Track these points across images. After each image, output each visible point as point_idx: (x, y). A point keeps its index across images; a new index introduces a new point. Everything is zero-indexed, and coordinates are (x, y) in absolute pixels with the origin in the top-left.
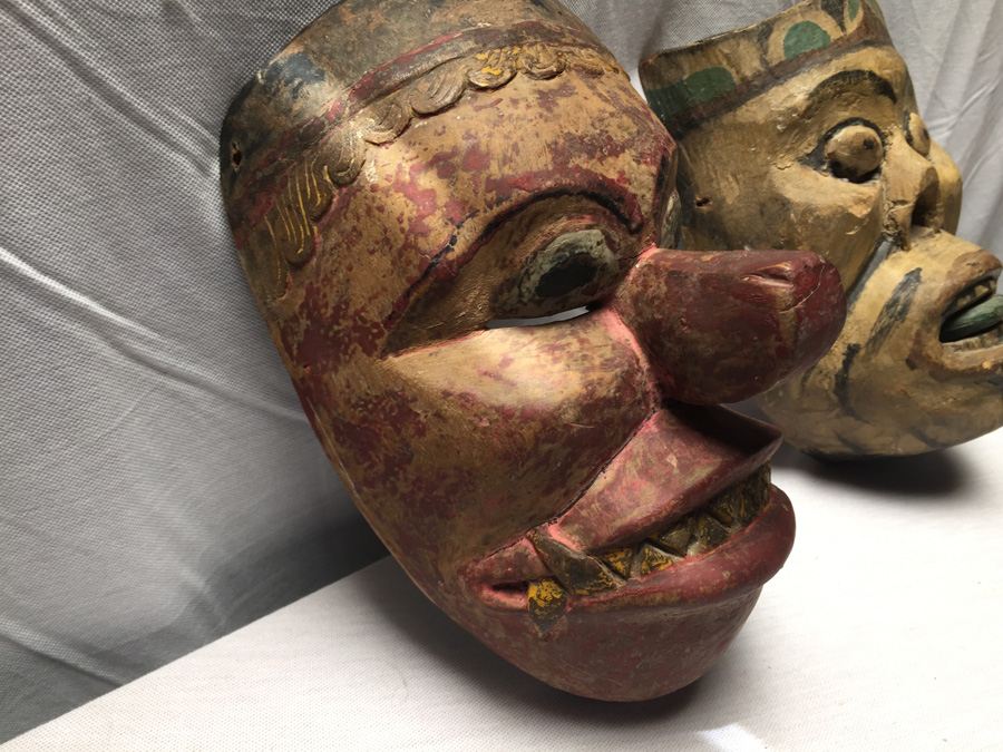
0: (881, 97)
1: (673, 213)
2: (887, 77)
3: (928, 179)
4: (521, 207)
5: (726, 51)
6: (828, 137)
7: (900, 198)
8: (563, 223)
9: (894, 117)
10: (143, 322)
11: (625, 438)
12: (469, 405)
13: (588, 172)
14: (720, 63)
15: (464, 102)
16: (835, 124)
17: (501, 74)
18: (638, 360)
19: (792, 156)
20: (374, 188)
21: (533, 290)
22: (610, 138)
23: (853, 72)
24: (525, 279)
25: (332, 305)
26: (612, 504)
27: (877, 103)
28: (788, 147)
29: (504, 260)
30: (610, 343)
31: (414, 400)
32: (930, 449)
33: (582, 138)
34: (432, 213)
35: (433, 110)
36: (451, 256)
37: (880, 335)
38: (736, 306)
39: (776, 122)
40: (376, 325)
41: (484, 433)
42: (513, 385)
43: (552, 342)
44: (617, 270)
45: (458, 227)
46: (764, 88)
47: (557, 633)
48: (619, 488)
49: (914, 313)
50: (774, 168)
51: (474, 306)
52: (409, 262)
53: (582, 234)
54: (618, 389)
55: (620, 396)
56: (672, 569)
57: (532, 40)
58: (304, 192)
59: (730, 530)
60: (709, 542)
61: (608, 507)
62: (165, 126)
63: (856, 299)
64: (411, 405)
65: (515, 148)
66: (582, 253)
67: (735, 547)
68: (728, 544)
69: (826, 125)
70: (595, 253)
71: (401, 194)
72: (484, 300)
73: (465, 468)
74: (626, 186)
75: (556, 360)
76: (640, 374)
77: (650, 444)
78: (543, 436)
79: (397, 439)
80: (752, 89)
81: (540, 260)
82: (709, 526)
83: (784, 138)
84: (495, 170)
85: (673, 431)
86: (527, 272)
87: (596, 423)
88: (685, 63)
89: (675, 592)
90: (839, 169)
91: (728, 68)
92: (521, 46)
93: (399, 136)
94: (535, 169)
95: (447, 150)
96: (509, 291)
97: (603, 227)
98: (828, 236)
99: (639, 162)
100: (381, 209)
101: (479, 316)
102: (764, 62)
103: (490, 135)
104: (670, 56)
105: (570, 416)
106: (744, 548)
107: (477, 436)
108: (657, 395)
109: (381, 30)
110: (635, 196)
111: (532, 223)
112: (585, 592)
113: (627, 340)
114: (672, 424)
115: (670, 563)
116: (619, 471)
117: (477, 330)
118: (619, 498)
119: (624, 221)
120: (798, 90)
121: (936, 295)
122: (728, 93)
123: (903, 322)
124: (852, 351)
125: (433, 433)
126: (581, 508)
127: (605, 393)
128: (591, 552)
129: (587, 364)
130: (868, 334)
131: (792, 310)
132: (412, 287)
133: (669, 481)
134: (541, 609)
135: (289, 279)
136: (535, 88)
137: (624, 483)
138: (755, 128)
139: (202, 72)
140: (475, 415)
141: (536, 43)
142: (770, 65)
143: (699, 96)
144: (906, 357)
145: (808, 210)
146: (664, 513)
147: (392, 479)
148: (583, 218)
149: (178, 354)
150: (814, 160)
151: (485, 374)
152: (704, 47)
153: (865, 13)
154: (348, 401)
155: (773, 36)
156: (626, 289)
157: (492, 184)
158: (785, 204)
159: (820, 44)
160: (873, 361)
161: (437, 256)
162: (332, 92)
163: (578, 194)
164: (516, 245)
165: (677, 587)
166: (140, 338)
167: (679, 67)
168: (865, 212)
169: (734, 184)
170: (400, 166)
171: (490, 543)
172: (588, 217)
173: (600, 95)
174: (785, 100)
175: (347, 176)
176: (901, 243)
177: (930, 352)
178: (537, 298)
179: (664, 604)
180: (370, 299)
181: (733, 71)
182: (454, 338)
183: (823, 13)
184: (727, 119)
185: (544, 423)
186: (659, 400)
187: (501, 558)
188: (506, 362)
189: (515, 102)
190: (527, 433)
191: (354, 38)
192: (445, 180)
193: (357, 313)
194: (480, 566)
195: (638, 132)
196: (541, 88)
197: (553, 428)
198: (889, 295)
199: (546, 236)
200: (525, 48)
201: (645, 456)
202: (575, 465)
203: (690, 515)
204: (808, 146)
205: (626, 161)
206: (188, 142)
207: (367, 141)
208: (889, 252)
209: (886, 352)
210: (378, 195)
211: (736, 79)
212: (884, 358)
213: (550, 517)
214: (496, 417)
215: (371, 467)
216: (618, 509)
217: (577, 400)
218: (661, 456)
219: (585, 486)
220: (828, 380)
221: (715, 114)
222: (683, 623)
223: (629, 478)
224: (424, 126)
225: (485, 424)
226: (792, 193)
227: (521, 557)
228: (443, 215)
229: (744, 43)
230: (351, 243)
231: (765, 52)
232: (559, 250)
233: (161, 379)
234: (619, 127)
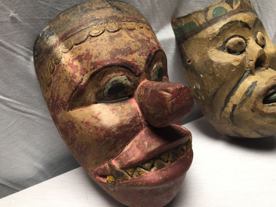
0: (245, 28)
1: (156, 69)
2: (247, 22)
3: (260, 53)
4: (100, 70)
5: (195, 17)
6: (226, 41)
7: (251, 59)
8: (114, 74)
9: (250, 34)
10: (16, 100)
11: (134, 136)
12: (88, 126)
13: (121, 60)
14: (193, 20)
15: (87, 41)
16: (229, 37)
17: (99, 32)
18: (138, 113)
19: (215, 47)
20: (64, 65)
21: (107, 93)
22: (131, 49)
23: (234, 21)
24: (104, 90)
25: (56, 96)
26: (128, 155)
27: (243, 30)
28: (213, 45)
29: (97, 85)
30: (131, 108)
31: (75, 123)
32: (262, 137)
33: (120, 50)
34: (77, 72)
35: (78, 43)
36: (82, 84)
37: (243, 101)
38: (158, 100)
39: (209, 38)
40: (65, 102)
41: (91, 134)
42: (100, 120)
43: (113, 108)
44: (133, 87)
45: (83, 76)
46: (206, 27)
47: (117, 191)
48: (131, 150)
49: (254, 95)
50: (209, 51)
51: (91, 97)
52: (72, 85)
53: (119, 77)
54: (131, 122)
55: (131, 124)
56: (145, 175)
57: (112, 21)
58: (49, 65)
59: (166, 164)
60: (157, 168)
61: (127, 156)
62: (15, 49)
63: (236, 90)
64: (75, 125)
65: (99, 54)
66: (120, 83)
67: (166, 170)
68: (164, 168)
69: (226, 38)
70: (124, 82)
71: (70, 67)
72: (93, 96)
73: (88, 143)
74: (135, 63)
75: (113, 113)
76: (139, 117)
77: (141, 138)
78: (106, 135)
79: (72, 133)
80: (202, 28)
81: (107, 85)
82: (158, 163)
83: (212, 42)
84: (93, 60)
85: (149, 134)
86: (104, 88)
87: (123, 132)
88: (183, 20)
89: (144, 182)
90: (230, 51)
91: (195, 22)
92: (107, 23)
93: (70, 50)
94: (104, 59)
95: (81, 54)
96: (100, 93)
97: (127, 75)
98: (225, 71)
99: (140, 56)
100: (65, 71)
101: (93, 100)
102: (206, 19)
103: (93, 50)
104: (179, 19)
105: (114, 130)
106: (169, 170)
107: (90, 134)
108: (145, 123)
109: (69, 21)
110: (138, 66)
111: (104, 75)
112: (120, 180)
113: (136, 107)
114: (149, 132)
115: (145, 173)
116: (131, 145)
117: (93, 104)
118: (130, 153)
119: (134, 73)
120: (217, 27)
121: (260, 90)
122: (195, 29)
123: (250, 98)
124: (235, 106)
125: (79, 133)
126: (121, 156)
127: (126, 123)
128: (122, 168)
129: (122, 114)
130: (239, 101)
131: (170, 102)
132: (73, 92)
133: (144, 149)
134: (110, 184)
135: (48, 89)
136: (110, 35)
137: (132, 150)
138: (203, 39)
139: (25, 34)
140: (89, 129)
141: (113, 22)
142: (208, 20)
143: (187, 30)
144: (251, 108)
145: (219, 64)
146: (141, 159)
147: (73, 144)
148: (120, 73)
149: (27, 107)
150: (222, 48)
151: (93, 117)
152: (189, 16)
153: (241, 2)
154: (62, 122)
155: (209, 11)
156: (137, 92)
157: (92, 64)
158: (212, 62)
159: (224, 13)
160: (241, 109)
161: (79, 84)
162: (55, 38)
163: (118, 66)
164: (100, 81)
165: (145, 181)
166: (15, 104)
167: (181, 22)
168: (238, 64)
169: (197, 56)
170: (70, 59)
171: (97, 164)
172: (122, 72)
173: (131, 36)
174: (212, 31)
175: (58, 61)
176: (252, 73)
177: (259, 107)
178: (108, 95)
179: (141, 185)
180: (64, 95)
181: (197, 23)
182: (87, 106)
183: (225, 3)
184: (195, 37)
185: (107, 132)
186: (146, 125)
187: (100, 168)
188: (99, 113)
189: (102, 40)
190: (102, 134)
191: (62, 23)
192: (80, 63)
193: (61, 99)
194: (96, 170)
195: (142, 47)
196: (111, 35)
197: (109, 133)
198: (246, 89)
199: (109, 78)
200: (109, 24)
201: (139, 141)
202: (118, 143)
203: (152, 159)
204: (220, 44)
205: (136, 56)
206: (22, 53)
207: (62, 52)
208: (248, 76)
209: (245, 107)
210: (65, 67)
211: (198, 25)
212: (244, 109)
213: (113, 157)
214: (94, 129)
215: (68, 140)
216: (130, 157)
217: (117, 125)
218: (143, 142)
219: (122, 149)
220: (227, 115)
221: (192, 36)
222: (151, 191)
223: (134, 148)
224: (76, 48)
225: (91, 131)
226: (214, 59)
227: (105, 168)
228: (80, 72)
229: (200, 14)
230: (59, 80)
231: (206, 17)
232: (112, 82)
233: (23, 114)
234: (135, 45)
